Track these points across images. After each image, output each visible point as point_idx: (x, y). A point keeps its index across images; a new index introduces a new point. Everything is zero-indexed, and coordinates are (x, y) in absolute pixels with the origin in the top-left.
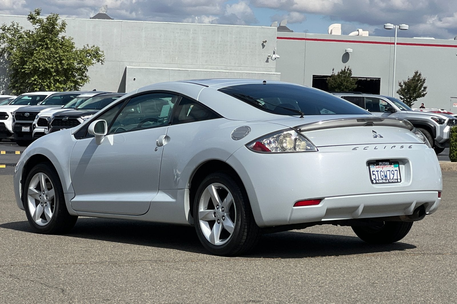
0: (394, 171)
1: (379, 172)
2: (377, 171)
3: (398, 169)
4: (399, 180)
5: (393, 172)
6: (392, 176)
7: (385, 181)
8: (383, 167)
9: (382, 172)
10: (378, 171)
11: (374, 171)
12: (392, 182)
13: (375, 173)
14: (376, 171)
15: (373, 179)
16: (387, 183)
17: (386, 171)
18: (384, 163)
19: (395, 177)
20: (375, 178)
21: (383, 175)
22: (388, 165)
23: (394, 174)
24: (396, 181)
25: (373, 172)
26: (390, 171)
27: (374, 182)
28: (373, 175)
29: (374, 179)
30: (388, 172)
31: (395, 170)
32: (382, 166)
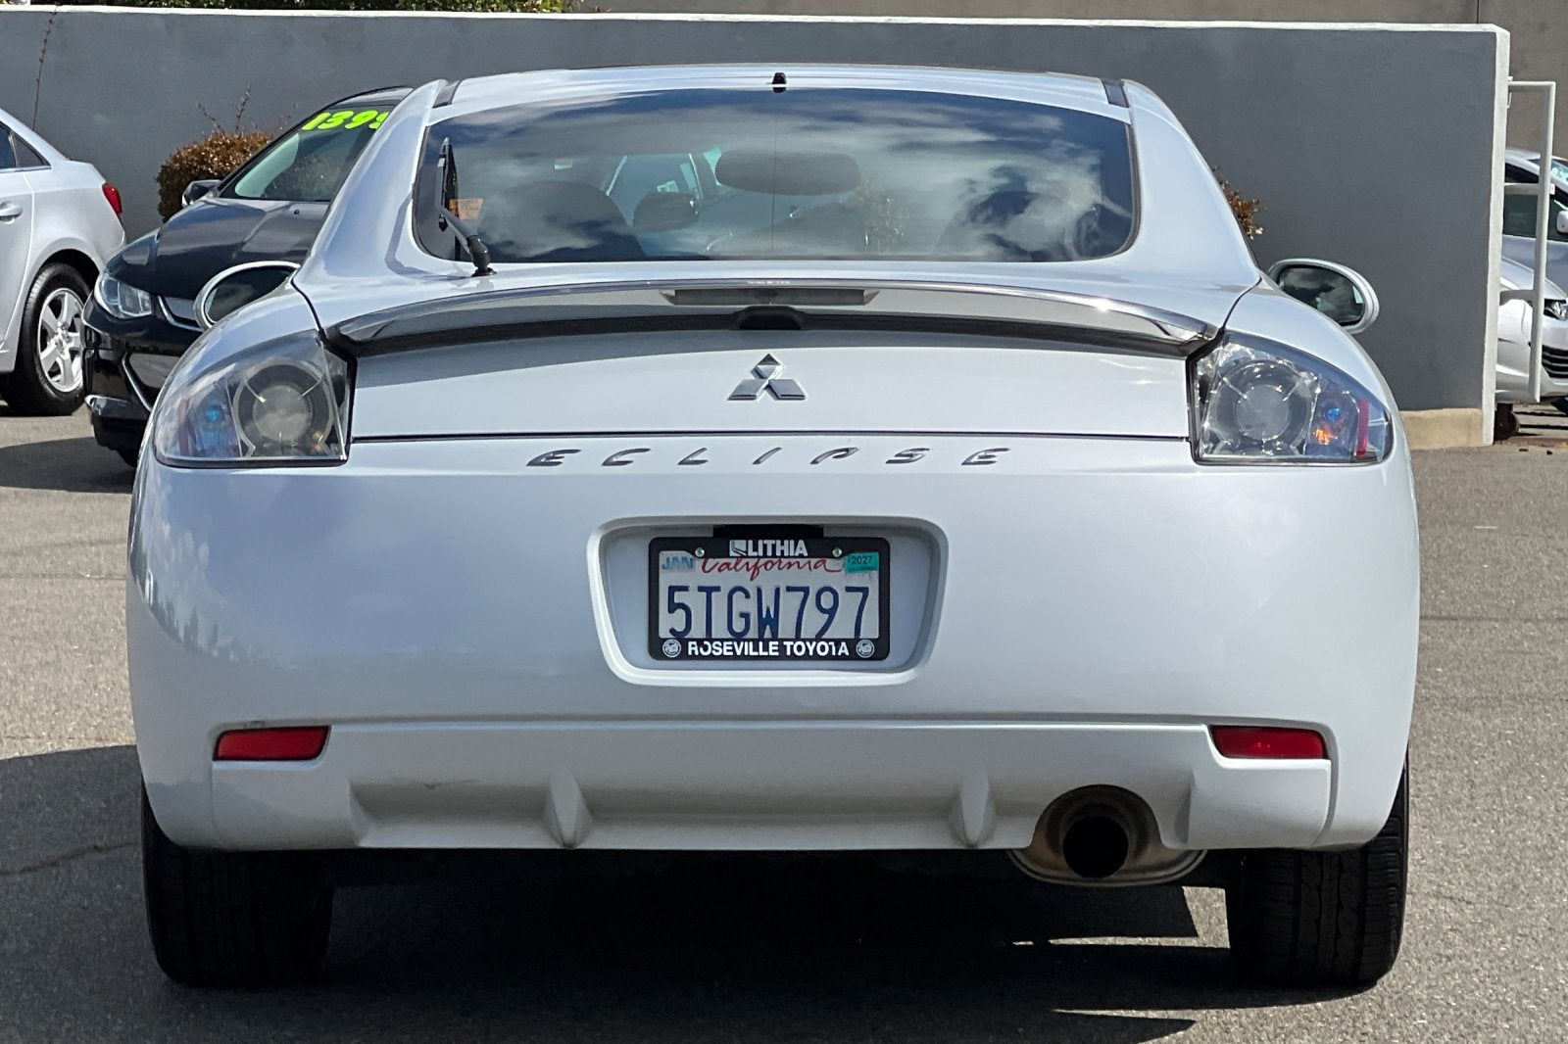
0: (841, 593)
1: (719, 601)
2: (709, 591)
3: (871, 581)
4: (866, 649)
5: (827, 596)
6: (813, 621)
7: (756, 649)
8: (756, 566)
9: (747, 596)
10: (718, 589)
11: (685, 589)
12: (806, 657)
13: (695, 600)
14: (701, 589)
15: (663, 633)
16: (769, 658)
17: (777, 591)
18: (769, 543)
19: (842, 628)
20: (680, 628)
21: (745, 616)
22: (801, 556)
23: (830, 612)
24: (844, 650)
25: (677, 593)
26: (806, 590)
27: (672, 648)
28: (671, 610)
29: (672, 631)
30: (790, 603)
31: (849, 589)
32: (752, 562)
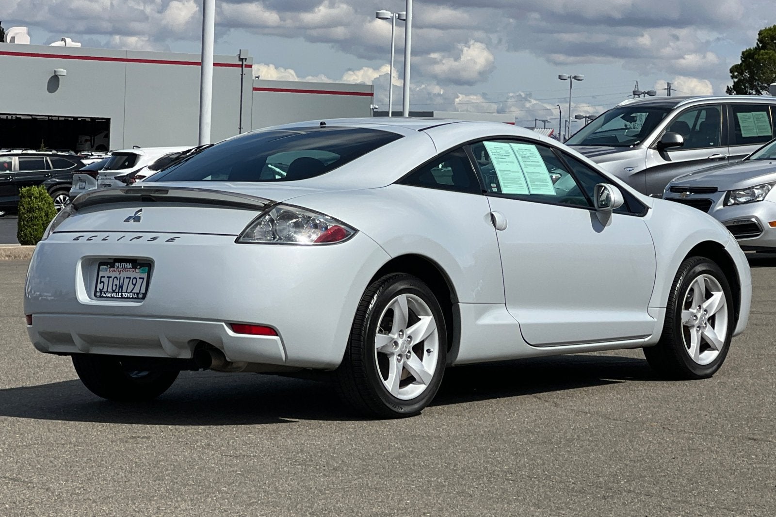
0: (138, 278)
1: (111, 280)
2: (109, 277)
3: (145, 276)
4: (140, 296)
5: (135, 280)
6: (131, 286)
7: (116, 295)
8: (121, 271)
9: (117, 279)
10: (111, 277)
11: (104, 277)
12: (127, 298)
13: (105, 280)
14: (108, 277)
15: (98, 290)
16: (119, 298)
17: (124, 278)
18: (124, 264)
19: (136, 290)
20: (101, 289)
21: (116, 285)
22: (130, 268)
23: (135, 285)
24: (136, 296)
25: (102, 278)
26: (130, 278)
27: (98, 294)
28: (100, 283)
29: (100, 289)
30: (127, 281)
31: (140, 278)
32: (120, 269)
